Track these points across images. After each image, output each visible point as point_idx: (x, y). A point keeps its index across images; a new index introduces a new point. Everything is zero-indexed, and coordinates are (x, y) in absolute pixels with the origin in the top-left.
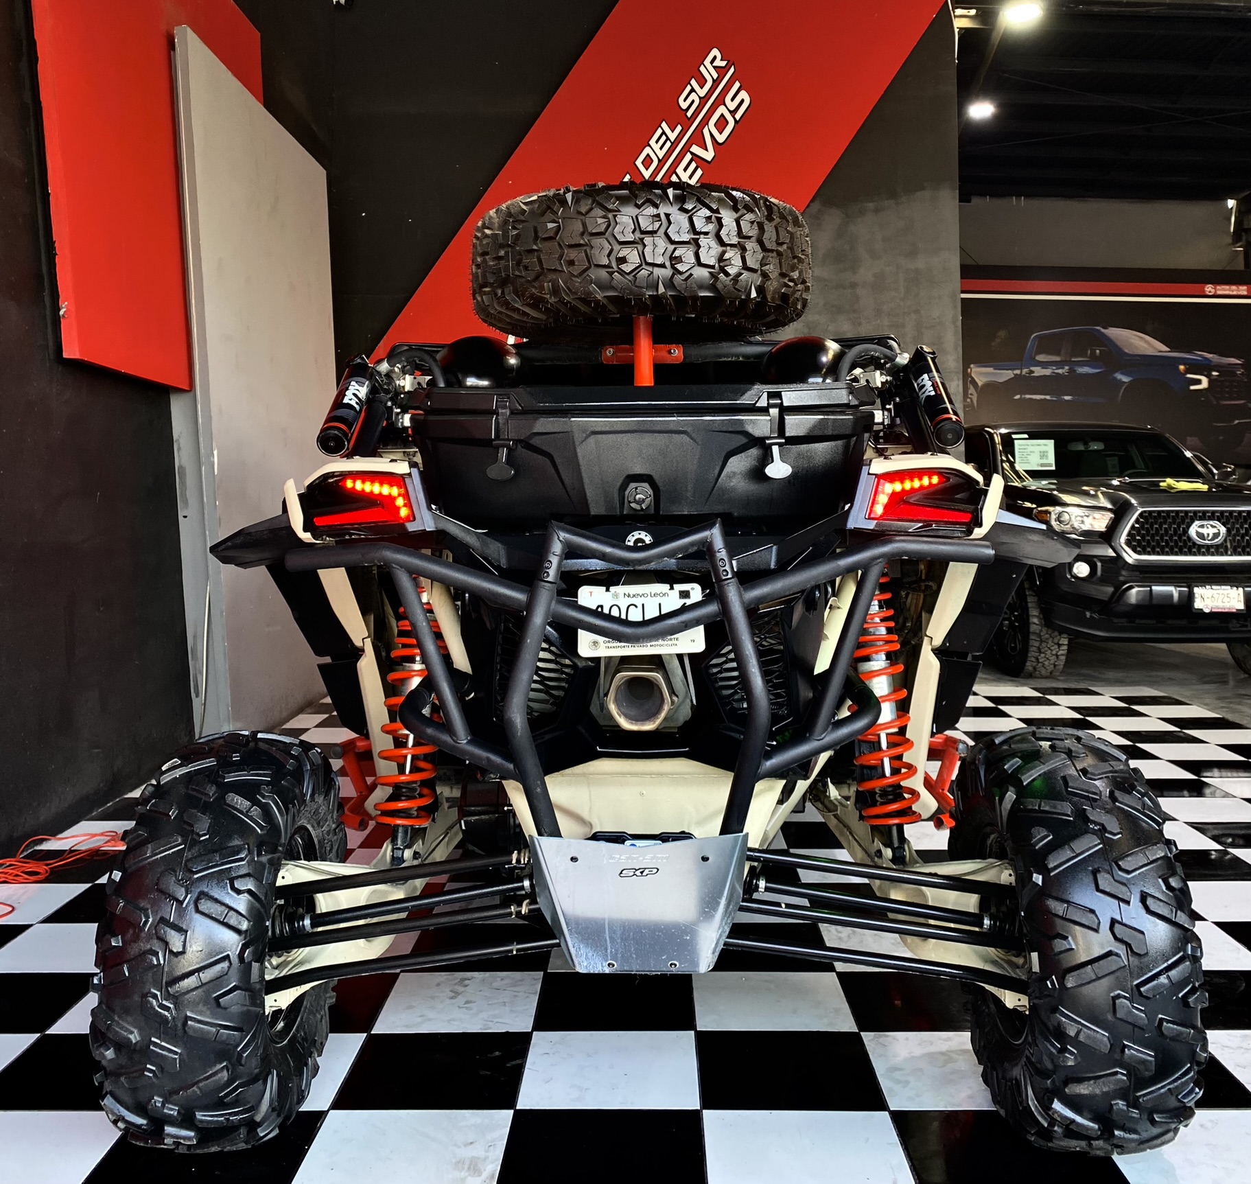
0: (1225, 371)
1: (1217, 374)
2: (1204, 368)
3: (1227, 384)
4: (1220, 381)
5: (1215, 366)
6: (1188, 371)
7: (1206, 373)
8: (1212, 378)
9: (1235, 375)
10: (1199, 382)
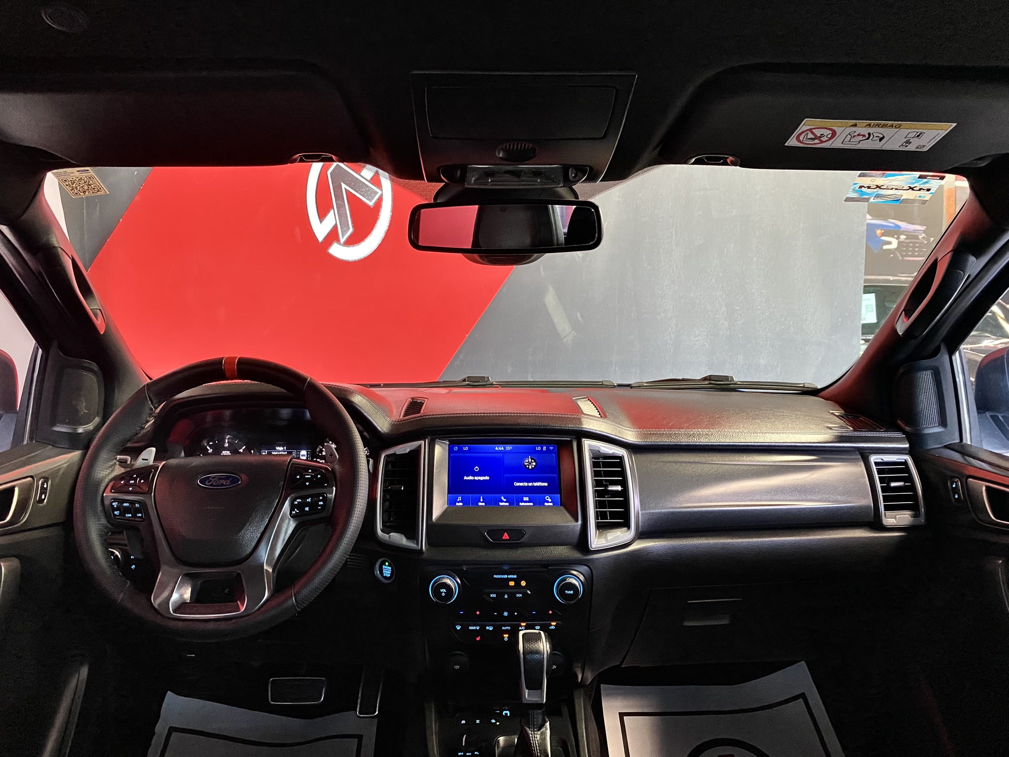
0: (912, 236)
1: (905, 237)
2: (894, 232)
3: (911, 245)
4: (905, 243)
5: (903, 231)
6: (883, 235)
7: (896, 236)
8: (900, 240)
9: (917, 237)
10: (889, 243)
